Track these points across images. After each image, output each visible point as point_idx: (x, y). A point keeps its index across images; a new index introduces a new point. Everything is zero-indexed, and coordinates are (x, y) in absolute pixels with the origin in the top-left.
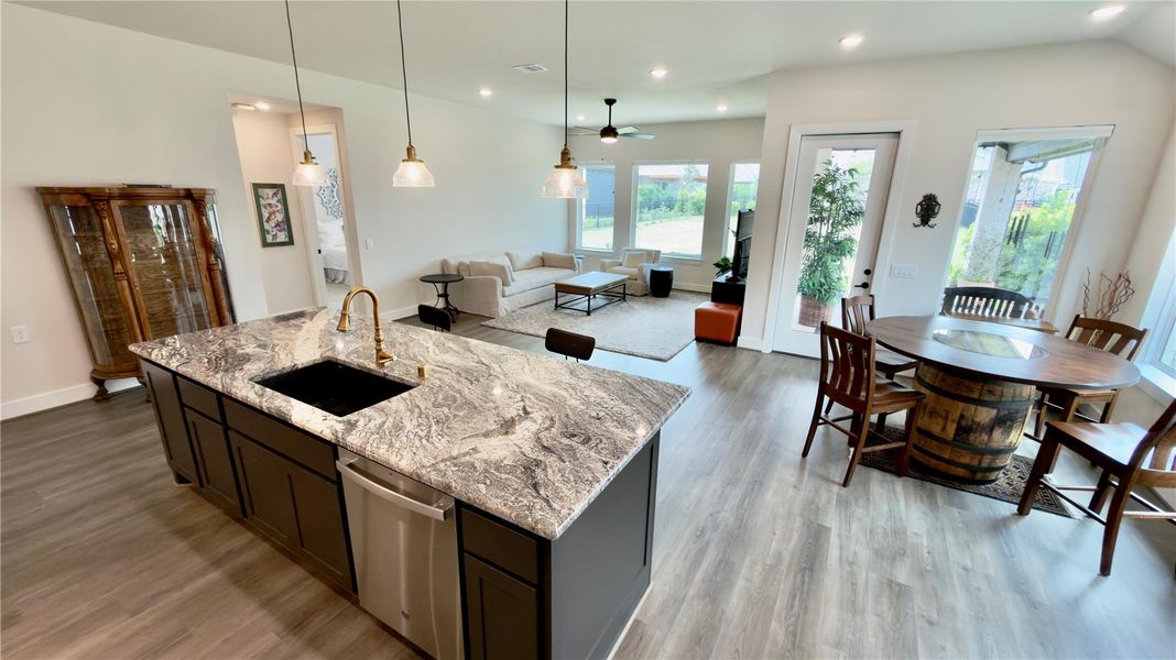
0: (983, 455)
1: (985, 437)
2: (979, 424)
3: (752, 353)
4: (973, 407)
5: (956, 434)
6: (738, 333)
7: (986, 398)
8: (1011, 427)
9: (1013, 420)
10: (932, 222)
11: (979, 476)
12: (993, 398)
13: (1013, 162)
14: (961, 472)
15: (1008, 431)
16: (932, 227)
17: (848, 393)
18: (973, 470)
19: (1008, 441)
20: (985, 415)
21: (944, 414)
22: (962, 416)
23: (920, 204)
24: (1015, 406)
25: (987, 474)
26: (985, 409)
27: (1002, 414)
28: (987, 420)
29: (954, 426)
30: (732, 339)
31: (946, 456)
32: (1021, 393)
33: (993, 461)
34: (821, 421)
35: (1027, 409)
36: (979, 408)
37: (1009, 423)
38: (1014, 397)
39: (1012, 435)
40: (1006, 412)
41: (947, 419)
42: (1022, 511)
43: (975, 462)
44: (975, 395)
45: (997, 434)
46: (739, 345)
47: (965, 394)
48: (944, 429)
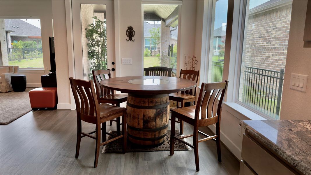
0: (155, 132)
1: (154, 123)
2: (150, 118)
3: (65, 111)
4: (147, 110)
5: (144, 125)
6: (57, 102)
7: (151, 105)
8: (162, 116)
9: (163, 113)
10: (133, 39)
11: (156, 142)
12: (153, 105)
13: (167, 26)
14: (149, 142)
15: (162, 119)
16: (133, 41)
17: (89, 115)
18: (153, 140)
19: (163, 123)
20: (152, 113)
21: (137, 116)
22: (144, 116)
23: (127, 31)
24: (162, 106)
25: (159, 141)
26: (151, 110)
27: (158, 111)
28: (153, 115)
29: (142, 120)
30: (53, 106)
31: (142, 136)
32: (163, 100)
33: (159, 134)
34: (82, 135)
35: (167, 107)
36: (149, 110)
37: (161, 115)
38: (160, 102)
39: (164, 120)
40: (159, 110)
41: (139, 118)
42: (172, 154)
43: (153, 136)
44: (147, 105)
45: (158, 120)
46: (58, 108)
47: (143, 105)
48: (139, 124)
